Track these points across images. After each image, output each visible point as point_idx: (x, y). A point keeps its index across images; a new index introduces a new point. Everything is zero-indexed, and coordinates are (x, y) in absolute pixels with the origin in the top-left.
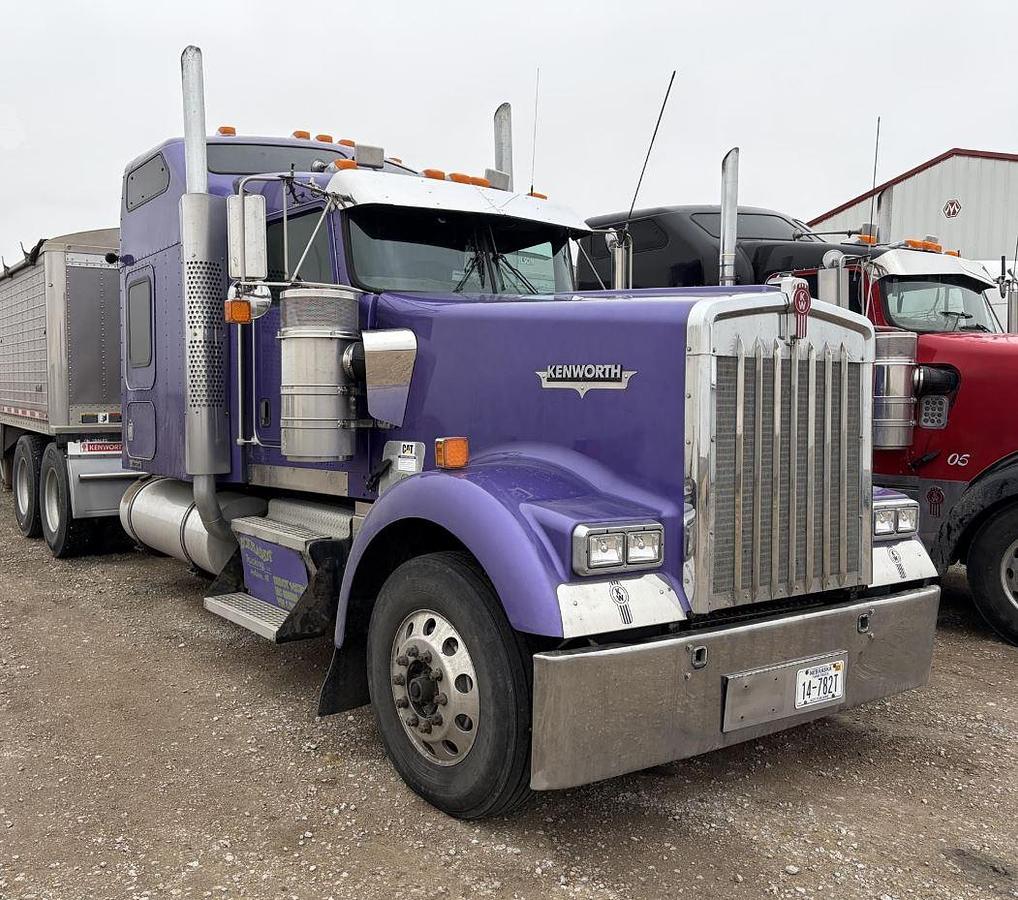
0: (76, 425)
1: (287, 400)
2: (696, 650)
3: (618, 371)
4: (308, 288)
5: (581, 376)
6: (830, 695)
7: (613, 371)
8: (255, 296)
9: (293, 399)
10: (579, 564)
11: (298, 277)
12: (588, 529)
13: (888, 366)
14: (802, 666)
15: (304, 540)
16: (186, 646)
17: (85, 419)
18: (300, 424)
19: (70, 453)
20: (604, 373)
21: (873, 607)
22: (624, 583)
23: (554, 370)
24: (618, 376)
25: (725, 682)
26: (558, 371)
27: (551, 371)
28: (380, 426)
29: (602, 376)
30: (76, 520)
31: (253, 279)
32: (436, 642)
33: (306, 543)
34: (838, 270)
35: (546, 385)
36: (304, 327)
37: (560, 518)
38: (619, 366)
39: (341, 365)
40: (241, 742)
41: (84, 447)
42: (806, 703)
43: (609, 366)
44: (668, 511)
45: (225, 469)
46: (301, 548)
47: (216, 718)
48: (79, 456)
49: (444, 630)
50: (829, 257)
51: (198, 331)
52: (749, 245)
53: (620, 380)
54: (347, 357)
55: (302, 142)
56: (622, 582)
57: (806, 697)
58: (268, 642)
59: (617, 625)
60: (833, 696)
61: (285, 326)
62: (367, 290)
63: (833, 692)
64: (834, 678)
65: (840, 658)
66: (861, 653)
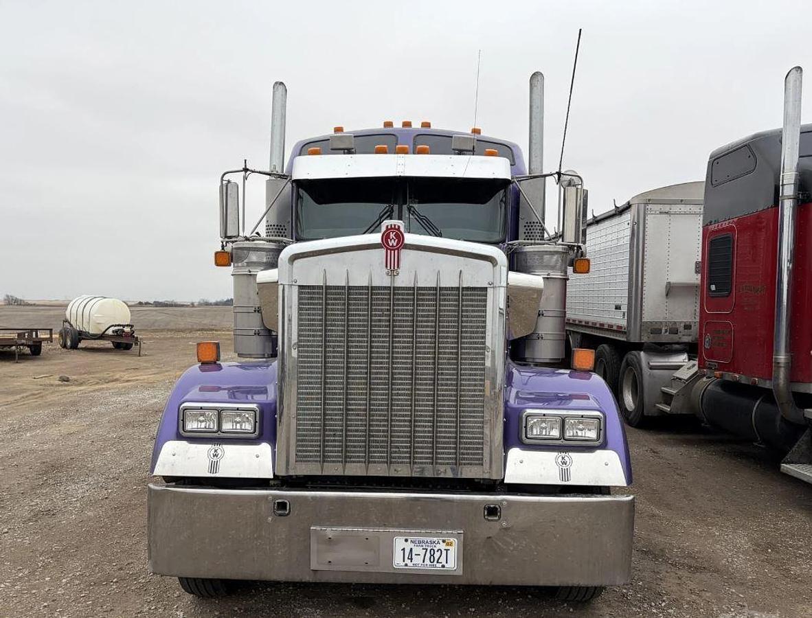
2: (276, 501)
6: (439, 566)
12: (185, 405)
14: (400, 534)
21: (505, 501)
42: (406, 566)
57: (408, 561)
60: (443, 567)
63: (444, 563)
64: (444, 553)
65: (452, 535)
66: (490, 537)
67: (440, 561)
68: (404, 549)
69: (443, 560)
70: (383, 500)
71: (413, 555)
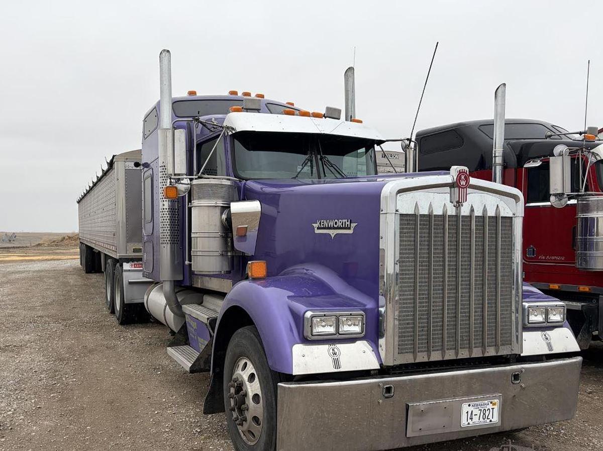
0: (131, 254)
1: (194, 239)
2: (385, 387)
3: (349, 223)
4: (209, 179)
5: (332, 226)
6: (488, 421)
7: (347, 223)
8: (182, 184)
9: (197, 239)
10: (307, 333)
11: (202, 173)
12: (312, 313)
13: (597, 218)
14: (466, 401)
15: (208, 317)
16: (161, 373)
17: (135, 251)
18: (200, 253)
19: (124, 268)
20: (342, 224)
21: (523, 368)
22: (339, 346)
23: (320, 223)
24: (349, 226)
25: (407, 407)
26: (322, 224)
27: (318, 223)
28: (245, 254)
29: (341, 226)
30: (126, 304)
31: (179, 175)
32: (245, 376)
33: (208, 319)
34: (563, 157)
35: (317, 231)
36: (202, 200)
37: (299, 307)
38: (349, 221)
39: (222, 221)
40: (163, 426)
41: (132, 265)
42: (469, 424)
43: (345, 221)
44: (370, 305)
45: (180, 278)
46: (205, 321)
47: (156, 412)
48: (129, 270)
49: (251, 369)
50: (558, 149)
51: (165, 203)
52: (515, 143)
53: (349, 228)
54: (224, 216)
55: (233, 97)
56: (337, 345)
57: (470, 421)
58: (185, 372)
59: (331, 369)
60: (491, 421)
61: (193, 200)
62: (241, 179)
63: (491, 419)
64: (491, 410)
65: (495, 398)
66: (515, 396)
67: (489, 417)
68: (467, 412)
69: (490, 417)
70: (453, 376)
71: (473, 415)
